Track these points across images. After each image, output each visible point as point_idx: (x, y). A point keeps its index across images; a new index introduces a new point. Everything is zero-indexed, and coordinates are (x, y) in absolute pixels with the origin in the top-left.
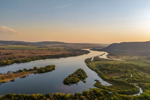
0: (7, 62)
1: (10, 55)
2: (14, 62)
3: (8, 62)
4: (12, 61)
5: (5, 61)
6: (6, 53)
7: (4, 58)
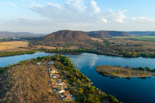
0: (132, 54)
1: (139, 47)
2: (139, 56)
3: (134, 54)
4: (138, 53)
5: (130, 53)
6: (136, 45)
7: (132, 49)
